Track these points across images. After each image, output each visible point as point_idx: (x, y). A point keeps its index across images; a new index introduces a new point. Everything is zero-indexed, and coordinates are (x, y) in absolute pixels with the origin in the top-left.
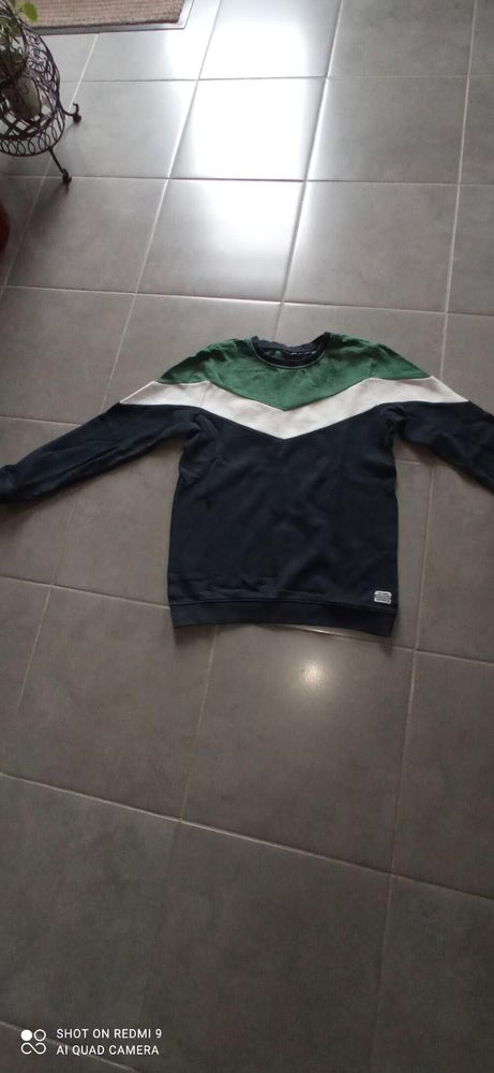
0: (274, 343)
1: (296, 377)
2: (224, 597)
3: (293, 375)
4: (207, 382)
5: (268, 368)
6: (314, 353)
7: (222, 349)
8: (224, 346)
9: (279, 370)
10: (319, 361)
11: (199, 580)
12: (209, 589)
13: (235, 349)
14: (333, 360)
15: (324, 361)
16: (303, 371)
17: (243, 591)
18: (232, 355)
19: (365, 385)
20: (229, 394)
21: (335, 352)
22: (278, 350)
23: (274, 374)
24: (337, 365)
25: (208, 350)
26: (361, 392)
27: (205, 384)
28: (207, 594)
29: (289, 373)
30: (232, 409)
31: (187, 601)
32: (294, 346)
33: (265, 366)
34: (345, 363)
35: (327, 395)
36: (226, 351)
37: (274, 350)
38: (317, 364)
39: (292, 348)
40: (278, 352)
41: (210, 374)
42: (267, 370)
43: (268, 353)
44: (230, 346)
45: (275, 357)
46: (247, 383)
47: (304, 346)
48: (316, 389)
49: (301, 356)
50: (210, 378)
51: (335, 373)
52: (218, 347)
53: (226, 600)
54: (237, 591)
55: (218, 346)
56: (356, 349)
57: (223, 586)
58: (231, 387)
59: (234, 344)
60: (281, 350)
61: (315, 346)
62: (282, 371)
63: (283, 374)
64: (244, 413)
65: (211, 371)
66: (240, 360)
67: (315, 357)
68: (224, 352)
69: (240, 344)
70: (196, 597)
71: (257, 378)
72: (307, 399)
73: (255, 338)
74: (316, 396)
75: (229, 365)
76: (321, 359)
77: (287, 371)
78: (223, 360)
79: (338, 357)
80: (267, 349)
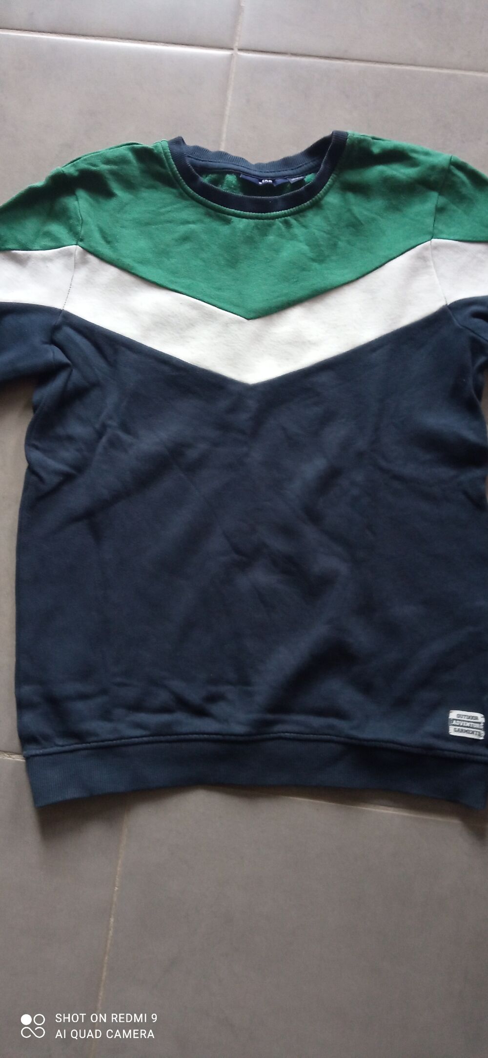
0: (222, 155)
1: (271, 238)
2: (139, 732)
3: (264, 231)
4: (76, 249)
5: (209, 215)
6: (309, 178)
7: (104, 167)
8: (108, 161)
9: (234, 219)
10: (321, 199)
11: (83, 697)
12: (106, 715)
13: (134, 168)
14: (350, 196)
15: (332, 199)
16: (287, 224)
17: (179, 716)
18: (129, 185)
19: (421, 258)
20: (127, 277)
21: (353, 176)
22: (230, 171)
23: (224, 230)
24: (360, 208)
25: (70, 170)
26: (414, 272)
27: (70, 254)
28: (102, 729)
29: (256, 227)
30: (133, 313)
31: (61, 744)
32: (266, 161)
33: (202, 210)
34: (378, 203)
35: (340, 279)
36: (113, 173)
37: (223, 172)
38: (317, 205)
39: (260, 166)
40: (231, 178)
41: (82, 231)
42: (207, 220)
43: (205, 180)
44: (121, 161)
45: (223, 188)
46: (163, 253)
47: (287, 162)
48: (315, 265)
49: (280, 189)
50: (81, 240)
51: (356, 226)
52: (94, 165)
53: (145, 739)
54: (165, 718)
55: (94, 161)
56: (400, 172)
57: (137, 707)
58: (128, 261)
59: (130, 156)
60: (237, 173)
61: (311, 164)
62: (241, 224)
63: (243, 232)
64: (162, 323)
65: (83, 223)
66: (146, 194)
67: (313, 190)
68: (108, 176)
69: (144, 155)
70: (79, 736)
71: (185, 239)
72: (297, 291)
73: (179, 141)
74: (316, 282)
75: (122, 208)
76: (326, 193)
77: (252, 222)
78: (109, 194)
79: (361, 190)
80: (205, 170)
